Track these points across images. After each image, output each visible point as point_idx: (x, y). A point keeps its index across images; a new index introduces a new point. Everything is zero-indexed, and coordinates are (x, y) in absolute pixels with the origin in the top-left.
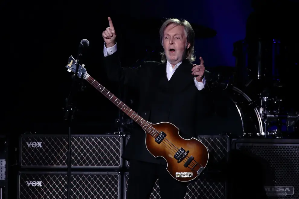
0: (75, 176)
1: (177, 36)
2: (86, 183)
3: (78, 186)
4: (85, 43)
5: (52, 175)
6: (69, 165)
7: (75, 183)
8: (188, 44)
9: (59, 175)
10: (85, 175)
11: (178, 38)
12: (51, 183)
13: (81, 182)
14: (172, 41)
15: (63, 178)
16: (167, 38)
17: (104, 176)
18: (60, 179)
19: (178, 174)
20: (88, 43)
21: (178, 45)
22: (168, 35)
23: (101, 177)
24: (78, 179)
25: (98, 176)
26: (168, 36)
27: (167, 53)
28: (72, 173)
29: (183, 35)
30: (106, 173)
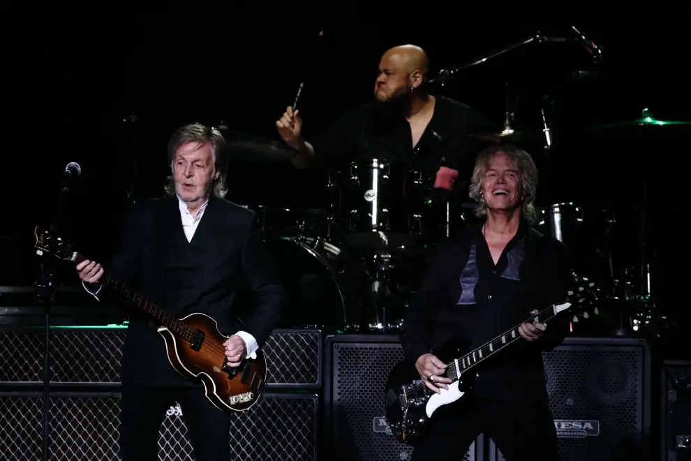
0: (55, 399)
1: (199, 163)
2: (75, 411)
3: (60, 417)
4: (73, 169)
5: (14, 398)
6: (46, 381)
7: (55, 411)
8: (216, 173)
9: (27, 398)
10: (71, 398)
11: (198, 166)
12: (14, 411)
13: (65, 411)
14: (190, 172)
15: (34, 402)
16: (180, 163)
17: (105, 399)
18: (29, 405)
19: (233, 400)
20: (79, 169)
21: (200, 177)
22: (183, 159)
23: (90, 400)
24: (60, 405)
25: (95, 399)
26: (182, 161)
27: (179, 188)
28: (51, 393)
29: (208, 160)
30: (109, 394)
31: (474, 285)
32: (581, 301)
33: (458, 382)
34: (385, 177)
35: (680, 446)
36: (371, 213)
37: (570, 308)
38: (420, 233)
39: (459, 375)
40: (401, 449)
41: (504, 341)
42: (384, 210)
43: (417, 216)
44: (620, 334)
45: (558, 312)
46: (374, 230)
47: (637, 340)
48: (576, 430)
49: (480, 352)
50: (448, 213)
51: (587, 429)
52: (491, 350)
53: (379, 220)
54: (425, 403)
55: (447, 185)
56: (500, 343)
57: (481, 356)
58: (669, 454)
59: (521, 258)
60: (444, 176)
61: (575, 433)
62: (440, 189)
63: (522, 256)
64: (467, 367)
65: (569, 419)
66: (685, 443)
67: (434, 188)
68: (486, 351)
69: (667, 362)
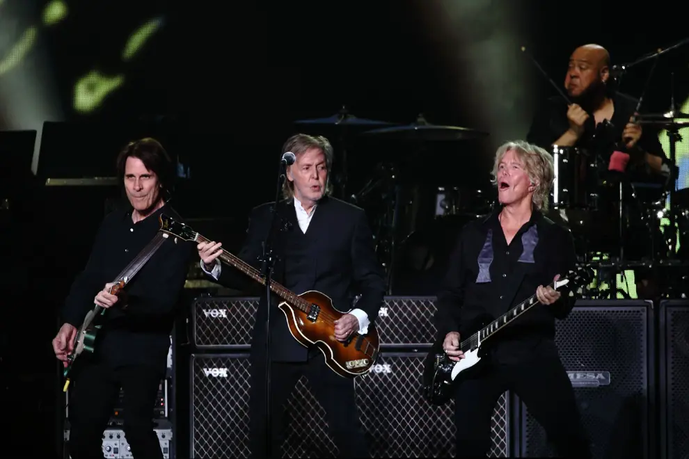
1: (322, 165)
16: (307, 168)
31: (489, 265)
32: (577, 278)
33: (477, 349)
34: (565, 161)
36: (553, 193)
37: (568, 284)
38: (596, 210)
39: (479, 344)
41: (515, 314)
42: (564, 190)
43: (593, 195)
45: (558, 287)
46: (556, 208)
49: (497, 324)
50: (621, 192)
51: (599, 379)
52: (505, 321)
53: (560, 200)
54: (452, 368)
55: (620, 167)
56: (512, 316)
57: (497, 326)
59: (534, 243)
60: (616, 160)
62: (614, 171)
63: (535, 241)
64: (486, 336)
67: (608, 170)
68: (501, 323)
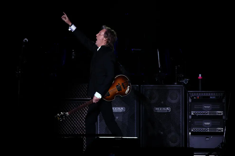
35: (192, 114)
40: (116, 116)
44: (176, 84)
47: (180, 85)
48: (164, 110)
58: (190, 116)
61: (164, 111)
65: (162, 107)
66: (194, 113)
69: (189, 91)
